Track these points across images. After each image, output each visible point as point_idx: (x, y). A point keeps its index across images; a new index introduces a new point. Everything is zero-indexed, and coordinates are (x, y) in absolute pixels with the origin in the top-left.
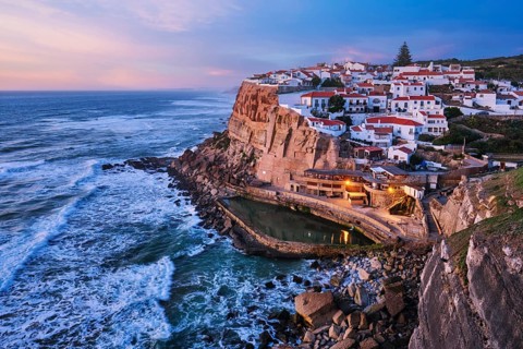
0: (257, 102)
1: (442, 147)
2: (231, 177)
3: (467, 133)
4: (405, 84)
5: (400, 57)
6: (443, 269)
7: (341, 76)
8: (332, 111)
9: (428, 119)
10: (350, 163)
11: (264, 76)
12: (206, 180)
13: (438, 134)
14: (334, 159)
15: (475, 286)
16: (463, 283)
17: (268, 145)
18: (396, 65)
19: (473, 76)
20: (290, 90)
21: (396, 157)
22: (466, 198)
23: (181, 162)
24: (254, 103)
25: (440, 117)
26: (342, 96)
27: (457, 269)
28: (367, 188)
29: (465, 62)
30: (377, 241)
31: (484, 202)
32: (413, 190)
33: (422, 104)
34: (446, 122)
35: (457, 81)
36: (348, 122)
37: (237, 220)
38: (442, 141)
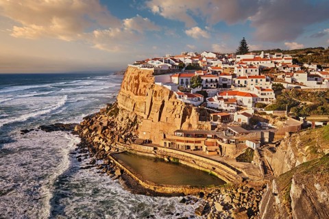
0: (139, 82)
1: (272, 112)
2: (120, 137)
3: (288, 102)
4: (244, 67)
5: (241, 48)
6: (274, 201)
7: (199, 62)
8: (194, 87)
9: (261, 92)
10: (207, 125)
11: (144, 62)
12: (101, 140)
13: (269, 102)
14: (196, 122)
15: (297, 213)
16: (288, 210)
17: (147, 113)
18: (237, 54)
19: (291, 61)
20: (163, 72)
21: (239, 120)
22: (289, 148)
23: (82, 127)
24: (136, 82)
25: (269, 90)
26: (200, 76)
27: (284, 201)
28: (219, 143)
29: (285, 51)
30: (228, 182)
31: (302, 151)
32: (252, 143)
33: (257, 81)
34: (273, 94)
35: (280, 65)
36: (205, 95)
37: (125, 169)
38: (271, 108)
